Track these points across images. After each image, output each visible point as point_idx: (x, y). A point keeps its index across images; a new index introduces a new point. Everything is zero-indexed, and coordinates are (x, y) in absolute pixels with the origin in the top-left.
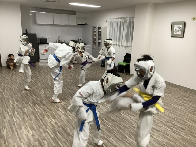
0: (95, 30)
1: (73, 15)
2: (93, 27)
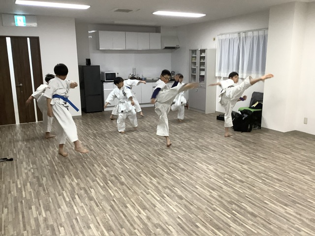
1: (156, 32)
2: (190, 50)
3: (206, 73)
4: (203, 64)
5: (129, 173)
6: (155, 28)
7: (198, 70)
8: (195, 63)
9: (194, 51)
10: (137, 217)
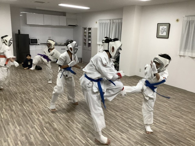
0: (85, 31)
1: (64, 16)
2: (83, 28)
3: (91, 42)
4: (90, 37)
5: (38, 97)
6: (63, 13)
7: (87, 40)
8: (85, 36)
9: (85, 29)
10: (37, 119)
